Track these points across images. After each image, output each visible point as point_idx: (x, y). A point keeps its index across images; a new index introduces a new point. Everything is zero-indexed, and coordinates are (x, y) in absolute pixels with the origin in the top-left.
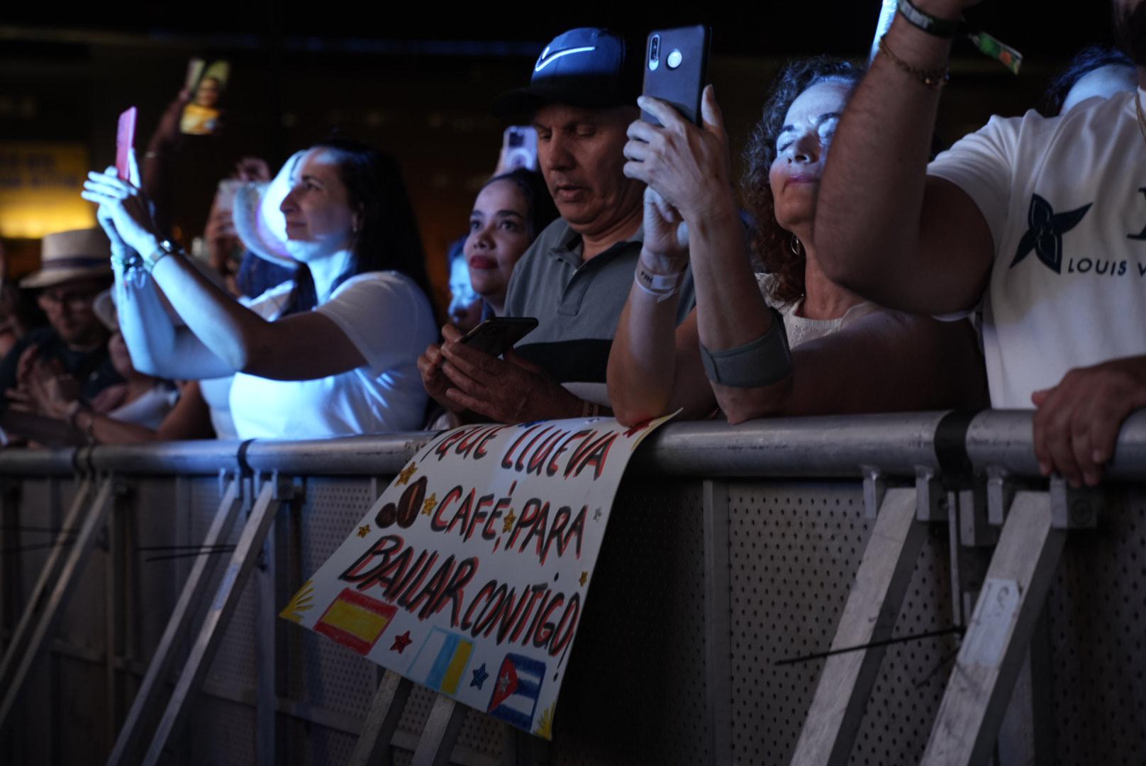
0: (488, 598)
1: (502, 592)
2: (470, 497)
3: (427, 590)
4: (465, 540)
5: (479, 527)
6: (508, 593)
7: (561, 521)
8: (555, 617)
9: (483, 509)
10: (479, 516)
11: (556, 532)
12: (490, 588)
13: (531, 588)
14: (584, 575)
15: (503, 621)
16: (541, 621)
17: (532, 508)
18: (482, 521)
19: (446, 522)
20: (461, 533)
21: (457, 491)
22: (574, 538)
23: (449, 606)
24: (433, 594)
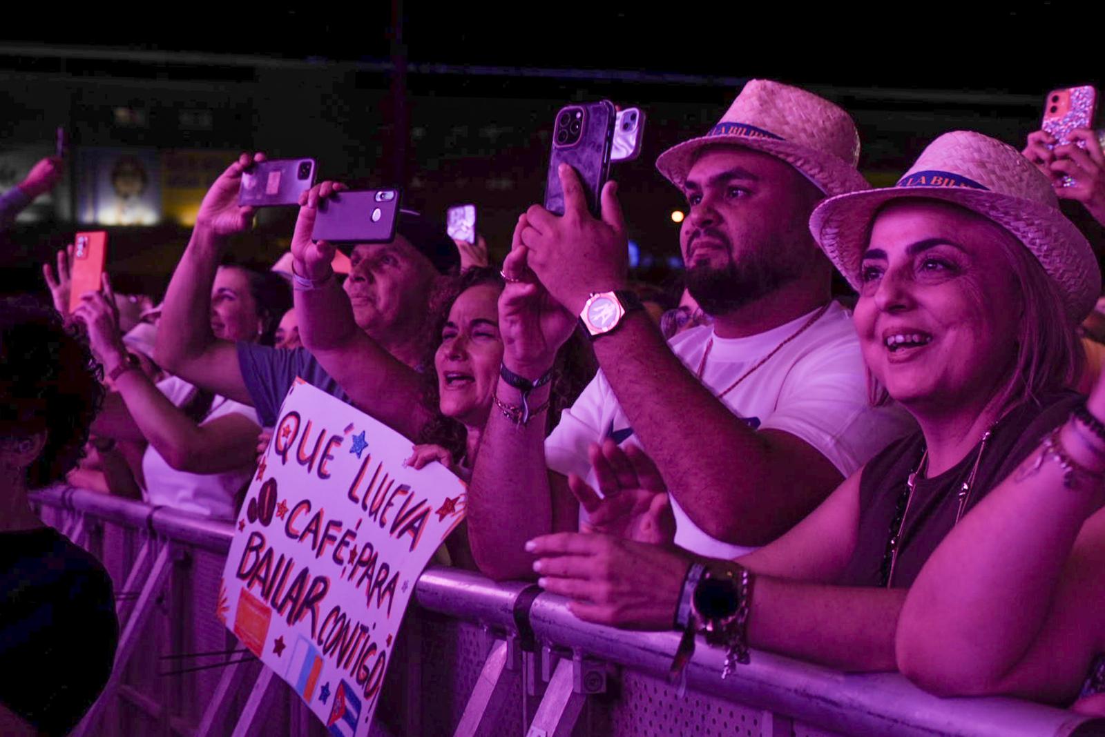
0: (335, 620)
1: (343, 621)
2: (318, 517)
3: (289, 596)
4: (317, 556)
5: (329, 549)
6: (345, 624)
7: (382, 575)
8: (370, 662)
9: (332, 532)
10: (329, 539)
11: (378, 584)
12: (336, 613)
13: (360, 626)
14: (390, 637)
15: (342, 647)
16: (362, 663)
17: (368, 552)
18: (332, 545)
19: (298, 533)
20: (313, 548)
21: (306, 505)
22: (387, 597)
23: (308, 616)
24: (295, 601)
